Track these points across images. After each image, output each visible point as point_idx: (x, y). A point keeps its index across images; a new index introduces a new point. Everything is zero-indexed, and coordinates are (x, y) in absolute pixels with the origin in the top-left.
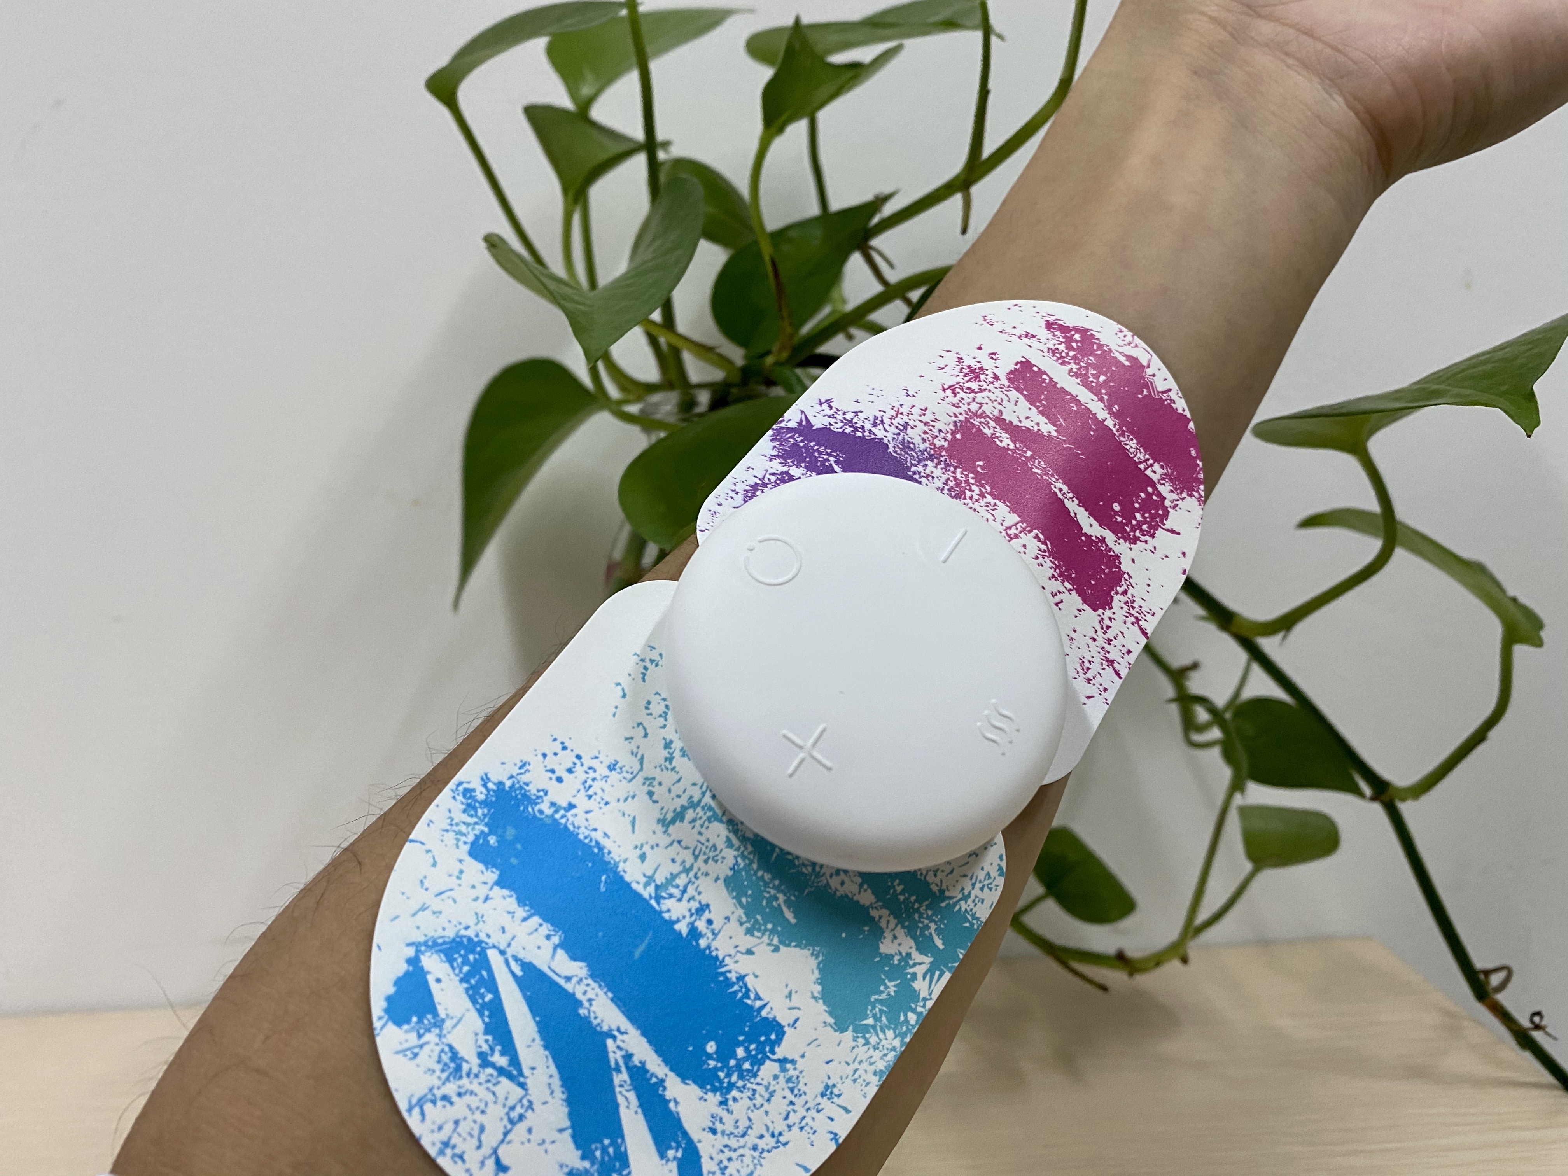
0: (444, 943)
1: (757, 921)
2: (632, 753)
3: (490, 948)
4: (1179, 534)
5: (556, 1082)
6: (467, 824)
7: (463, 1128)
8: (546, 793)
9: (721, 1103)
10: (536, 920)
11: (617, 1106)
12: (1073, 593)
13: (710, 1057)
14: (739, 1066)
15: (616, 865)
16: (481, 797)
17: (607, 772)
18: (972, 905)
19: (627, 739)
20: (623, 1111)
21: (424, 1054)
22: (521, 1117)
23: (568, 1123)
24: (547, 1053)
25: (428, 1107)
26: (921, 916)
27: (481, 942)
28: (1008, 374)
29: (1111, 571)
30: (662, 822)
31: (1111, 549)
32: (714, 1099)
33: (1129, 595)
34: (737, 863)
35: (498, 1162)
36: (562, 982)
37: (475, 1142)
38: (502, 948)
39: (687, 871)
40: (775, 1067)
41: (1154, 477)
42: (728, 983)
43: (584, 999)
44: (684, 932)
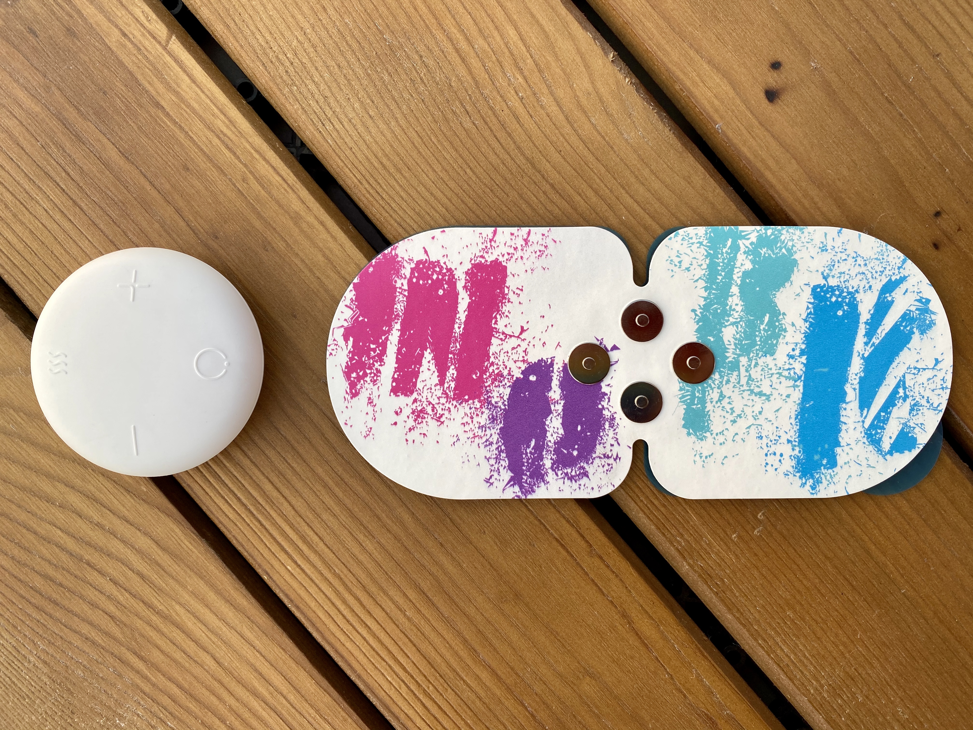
0: (876, 447)
1: (779, 330)
2: (749, 433)
3: (865, 428)
4: (424, 248)
5: (894, 365)
6: (826, 477)
7: (933, 386)
8: (791, 456)
9: (858, 292)
10: (842, 419)
11: (886, 334)
12: (507, 284)
14: (839, 296)
15: (799, 404)
16: (811, 481)
17: (764, 438)
18: (702, 238)
19: (744, 441)
20: (886, 331)
21: (918, 422)
22: (915, 368)
23: (905, 348)
24: (886, 376)
25: (935, 405)
26: (724, 259)
27: (866, 433)
28: (408, 396)
29: (478, 272)
30: (768, 399)
31: (466, 280)
32: (858, 297)
33: (481, 254)
34: (762, 356)
35: (936, 365)
36: (857, 391)
37: (935, 379)
38: (862, 424)
39: (780, 374)
41: (405, 282)
42: (811, 325)
43: (857, 378)
44: (805, 357)
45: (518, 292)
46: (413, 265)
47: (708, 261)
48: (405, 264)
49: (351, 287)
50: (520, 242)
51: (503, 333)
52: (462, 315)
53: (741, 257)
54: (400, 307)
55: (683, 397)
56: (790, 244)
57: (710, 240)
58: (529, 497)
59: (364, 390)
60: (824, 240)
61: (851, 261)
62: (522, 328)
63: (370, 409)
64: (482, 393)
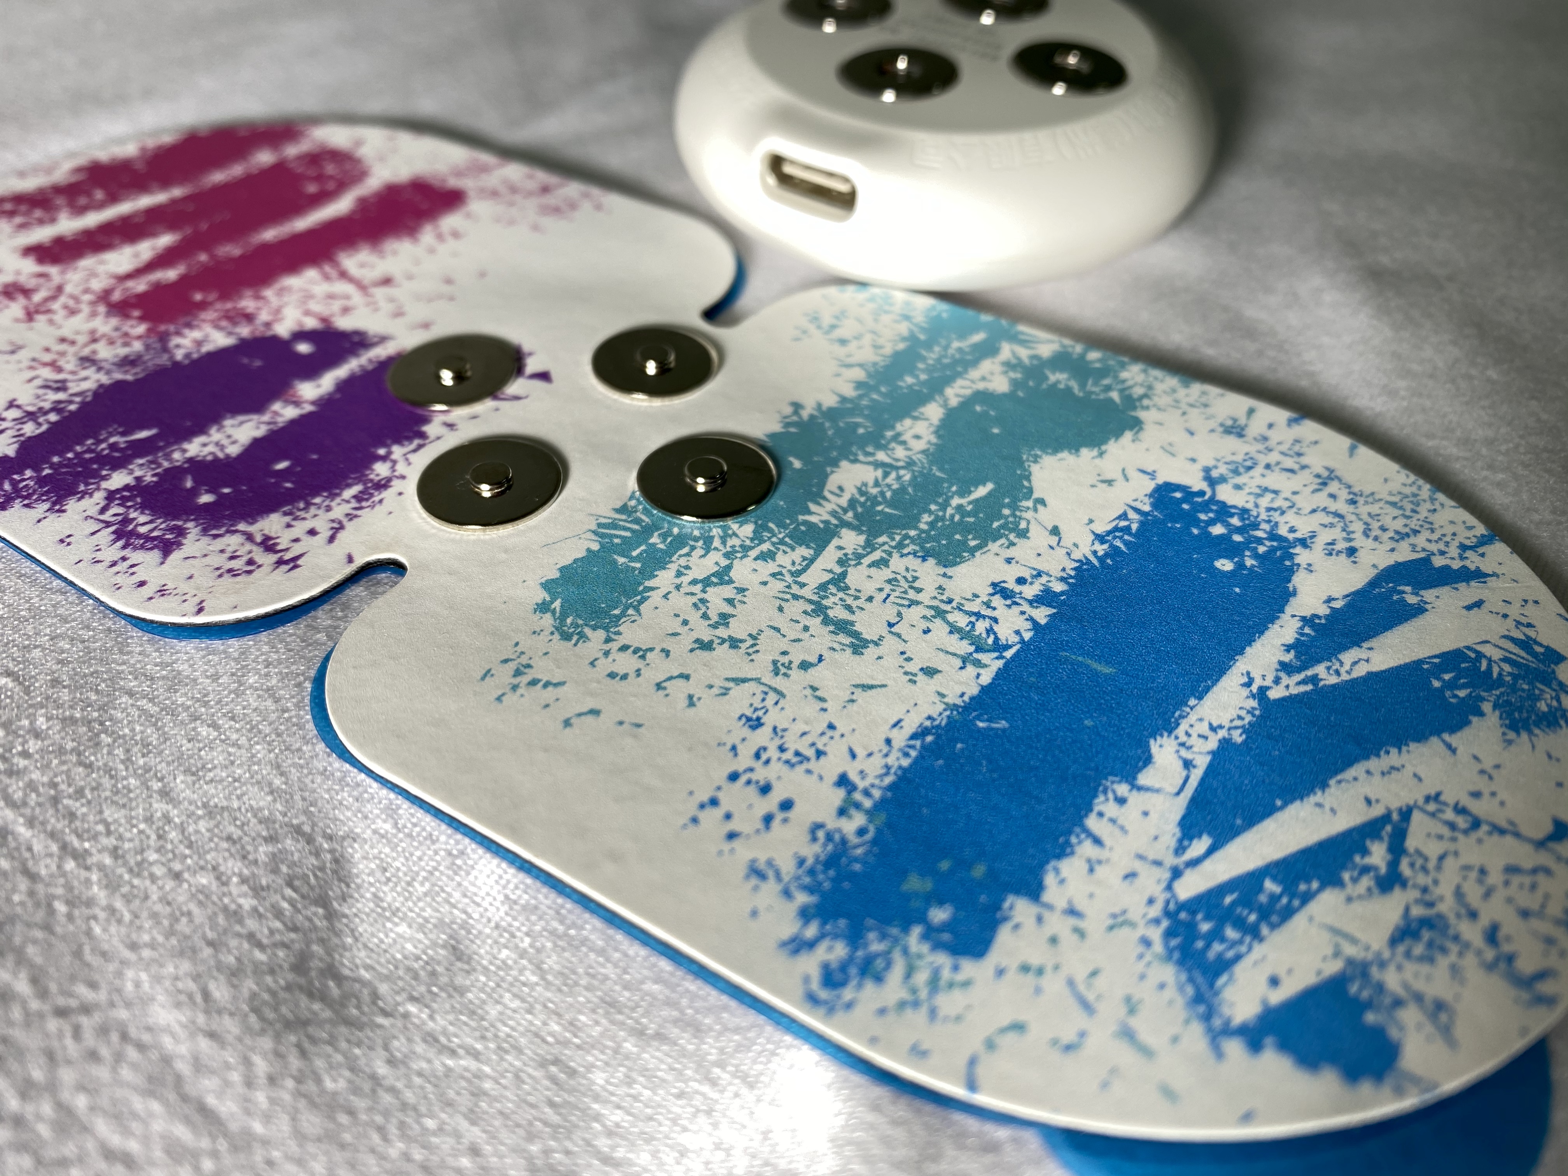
0: (1193, 983)
2: (725, 694)
3: (1174, 896)
6: (910, 970)
7: (1526, 900)
8: (820, 826)
9: (1305, 546)
11: (1373, 673)
13: (1241, 566)
14: (1239, 531)
15: (951, 707)
16: (840, 950)
17: (766, 730)
19: (692, 704)
22: (1461, 810)
23: (1435, 741)
24: (1332, 782)
25: (1524, 968)
26: (944, 357)
27: (1167, 913)
30: (857, 648)
32: (1302, 556)
34: (913, 554)
35: (1554, 838)
36: (1197, 775)
38: (1167, 875)
39: (941, 613)
40: (1224, 489)
42: (1114, 552)
43: (1214, 738)
44: (1047, 610)
55: (614, 524)
56: (1139, 390)
60: (1241, 418)
61: (1307, 478)
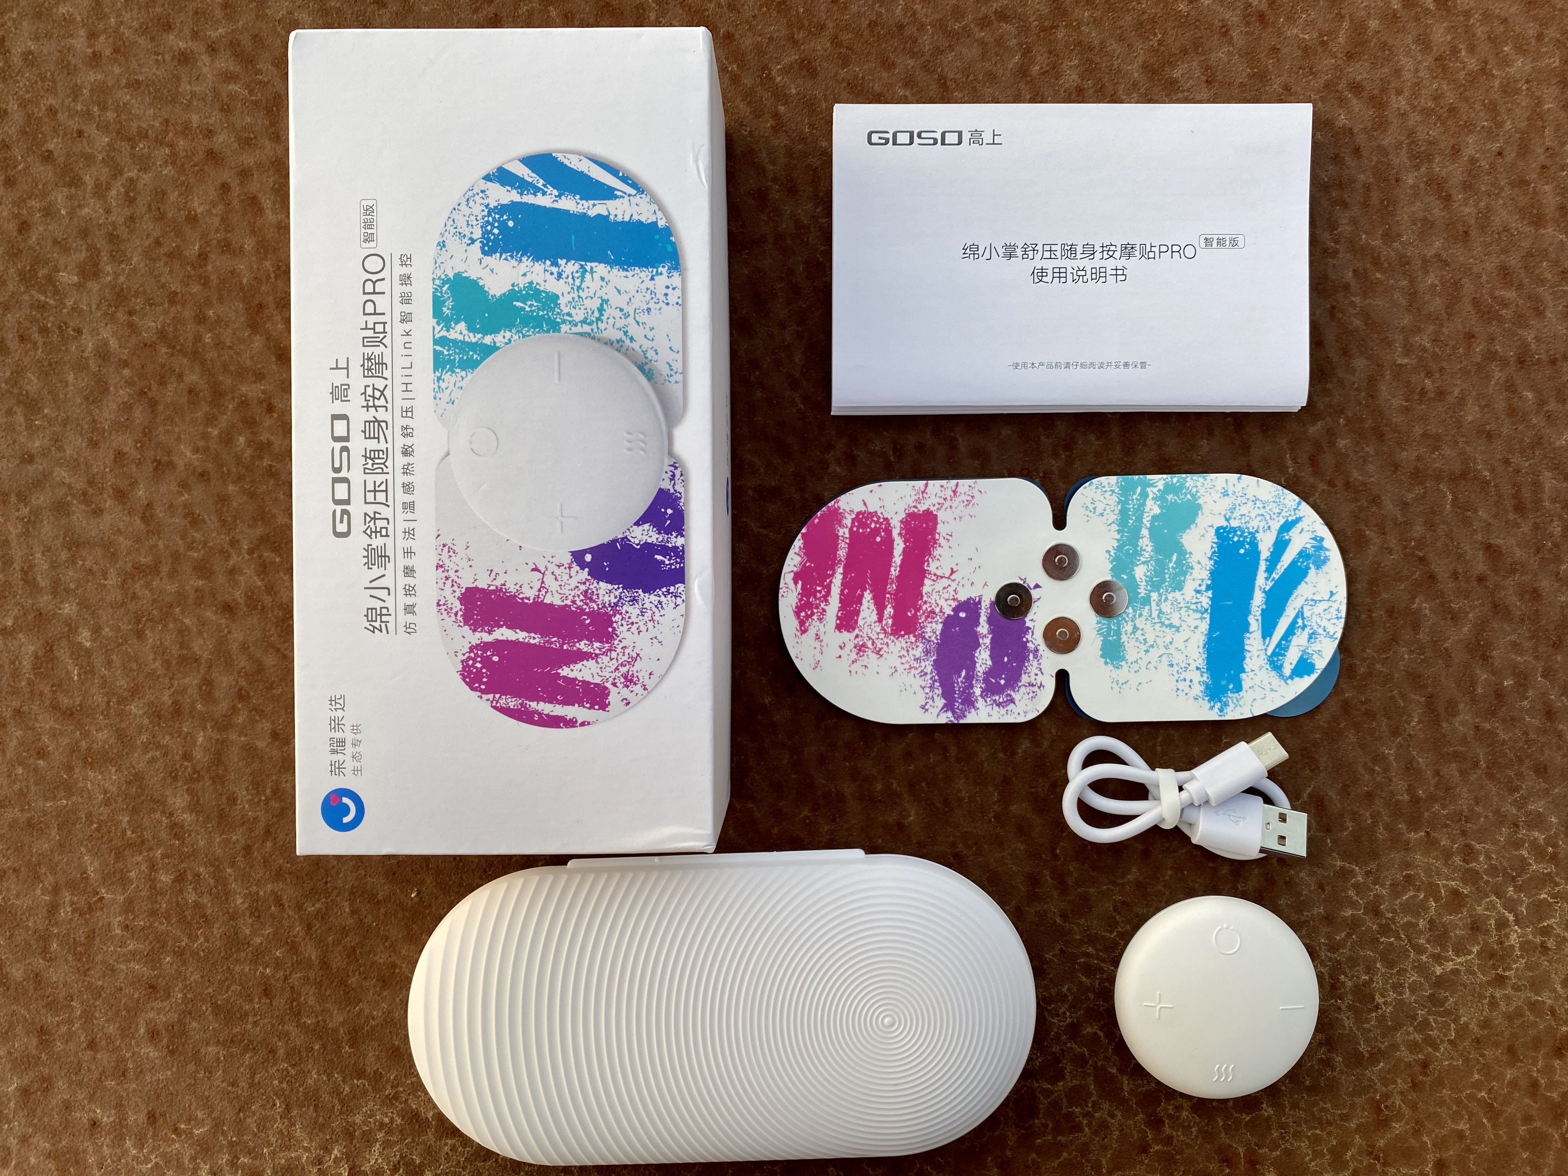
1: (1186, 568)
2: (1160, 661)
3: (1268, 656)
4: (863, 500)
5: (1293, 597)
7: (1329, 617)
10: (1247, 647)
11: (1285, 569)
12: (938, 531)
13: (1245, 549)
14: (1241, 536)
15: (1206, 635)
16: (1219, 704)
17: (1175, 666)
18: (1114, 486)
21: (1316, 649)
22: (1312, 600)
23: (1303, 582)
24: (1286, 608)
25: (1331, 634)
28: (851, 632)
29: (911, 521)
30: (1178, 630)
31: (900, 528)
33: (914, 504)
35: (1331, 597)
37: (1330, 609)
38: (1265, 652)
39: (1188, 608)
40: (1232, 521)
41: (847, 531)
42: (1216, 562)
43: (1260, 609)
44: (1210, 592)
45: (948, 537)
46: (854, 516)
47: (1119, 507)
48: (846, 515)
49: (799, 536)
50: (949, 493)
51: (935, 575)
52: (897, 559)
53: (1149, 503)
54: (842, 553)
55: (1100, 629)
56: (1194, 490)
57: (1121, 488)
58: (961, 722)
59: (811, 627)
60: (1225, 486)
61: (1250, 503)
62: (952, 569)
63: (817, 644)
64: (916, 629)
